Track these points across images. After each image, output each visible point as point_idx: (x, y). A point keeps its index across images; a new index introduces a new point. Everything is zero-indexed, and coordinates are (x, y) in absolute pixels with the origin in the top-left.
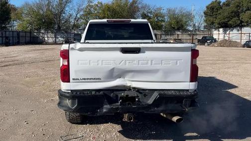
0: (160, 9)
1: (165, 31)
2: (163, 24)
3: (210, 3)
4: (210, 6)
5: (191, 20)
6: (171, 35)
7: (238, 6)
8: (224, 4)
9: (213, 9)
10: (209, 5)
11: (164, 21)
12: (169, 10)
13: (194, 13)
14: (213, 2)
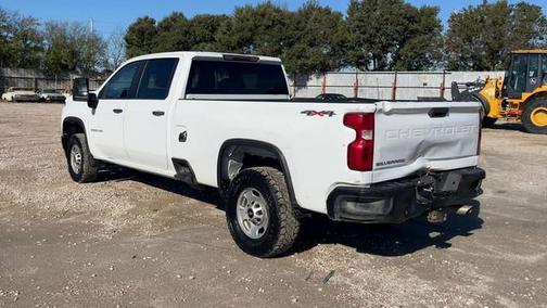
0: (31, 21)
1: (45, 72)
2: (40, 54)
3: (135, 21)
4: (137, 27)
5: (101, 51)
6: (59, 81)
7: (186, 32)
8: (160, 25)
9: (143, 33)
10: (136, 24)
11: (42, 50)
12: (53, 28)
13: (105, 38)
14: (140, 19)
